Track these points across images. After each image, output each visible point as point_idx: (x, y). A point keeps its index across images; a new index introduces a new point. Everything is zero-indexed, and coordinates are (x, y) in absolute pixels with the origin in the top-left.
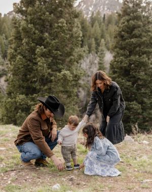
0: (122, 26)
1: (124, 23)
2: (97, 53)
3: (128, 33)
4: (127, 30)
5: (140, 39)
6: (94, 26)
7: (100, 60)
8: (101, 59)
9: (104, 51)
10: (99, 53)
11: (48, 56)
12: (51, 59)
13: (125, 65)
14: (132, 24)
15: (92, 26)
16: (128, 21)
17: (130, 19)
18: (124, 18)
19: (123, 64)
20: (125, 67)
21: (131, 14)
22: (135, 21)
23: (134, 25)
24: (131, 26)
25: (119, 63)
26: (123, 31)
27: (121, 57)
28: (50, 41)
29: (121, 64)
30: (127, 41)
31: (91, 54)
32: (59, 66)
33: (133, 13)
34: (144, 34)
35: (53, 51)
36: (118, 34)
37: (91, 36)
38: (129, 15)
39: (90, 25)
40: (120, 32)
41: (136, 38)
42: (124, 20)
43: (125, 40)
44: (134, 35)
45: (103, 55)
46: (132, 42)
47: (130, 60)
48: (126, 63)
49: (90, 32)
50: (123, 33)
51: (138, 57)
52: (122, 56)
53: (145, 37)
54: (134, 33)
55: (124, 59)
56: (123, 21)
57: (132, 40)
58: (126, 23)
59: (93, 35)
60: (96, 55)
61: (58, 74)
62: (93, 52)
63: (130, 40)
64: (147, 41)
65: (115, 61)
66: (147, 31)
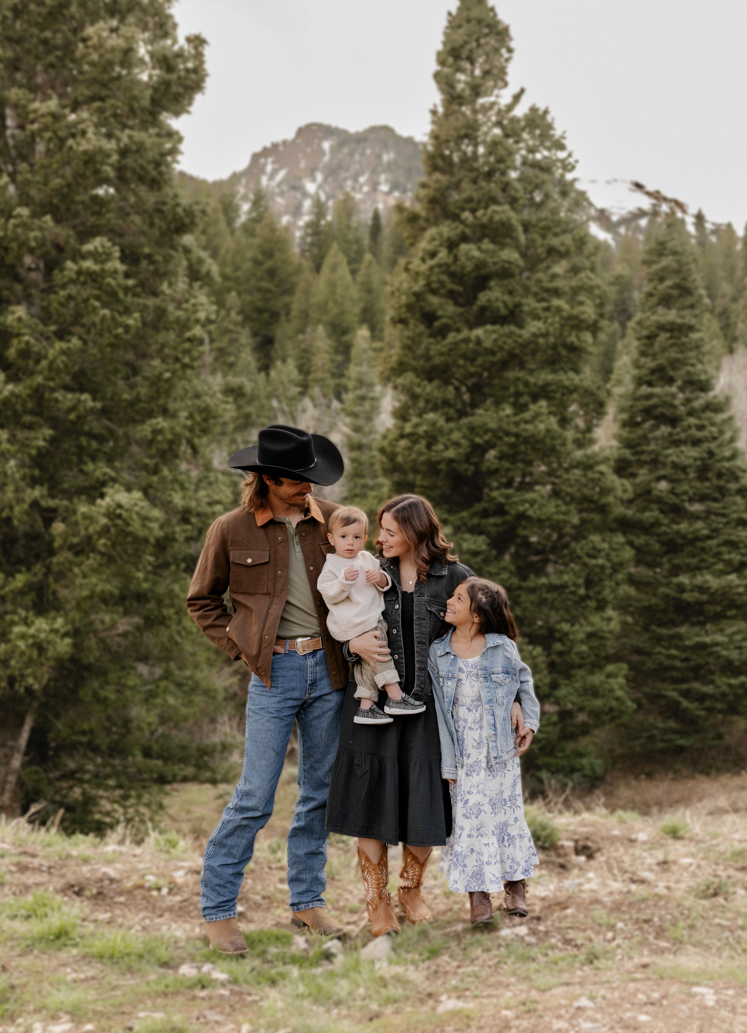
0: (424, 268)
1: (433, 255)
2: (339, 397)
3: (457, 304)
4: (450, 286)
5: (513, 328)
6: (325, 269)
7: (357, 429)
8: (361, 422)
9: (371, 386)
10: (349, 397)
11: (27, 418)
12: (48, 432)
13: (451, 453)
14: (471, 258)
15: (318, 268)
16: (452, 245)
17: (464, 238)
18: (432, 231)
19: (440, 447)
20: (451, 461)
21: (466, 215)
22: (487, 245)
23: (480, 265)
24: (469, 266)
25: (423, 443)
26: (434, 292)
27: (431, 416)
28: (36, 347)
29: (429, 446)
30: (452, 337)
31: (307, 402)
32: (90, 467)
33: (473, 211)
34: (530, 303)
35: (58, 395)
36: (409, 307)
37: (313, 314)
38: (455, 217)
39: (307, 264)
40: (418, 296)
41: (494, 323)
42: (433, 239)
43: (443, 332)
44: (483, 309)
45: (367, 405)
46: (479, 342)
47: (472, 429)
48: (457, 444)
49: (307, 293)
50: (435, 300)
51: (509, 411)
52: (435, 408)
53: (537, 317)
54: (483, 298)
55: (441, 422)
56: (430, 247)
57: (479, 332)
58: (443, 255)
59: (323, 308)
60: (336, 404)
61: (83, 509)
62: (316, 391)
63: (465, 333)
64: (546, 335)
65: (402, 436)
66: (547, 290)
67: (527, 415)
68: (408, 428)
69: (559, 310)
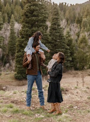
0: (26, 9)
1: (27, 7)
2: (9, 23)
3: (30, 14)
4: (30, 12)
5: (37, 18)
8: (12, 27)
9: (13, 22)
13: (29, 33)
14: (32, 8)
15: (5, 6)
16: (30, 6)
17: (31, 6)
18: (27, 4)
19: (28, 32)
21: (32, 3)
22: (34, 7)
23: (34, 9)
24: (32, 9)
25: (26, 32)
27: (27, 28)
29: (27, 32)
30: (30, 18)
33: (33, 2)
34: (40, 14)
36: (24, 14)
38: (30, 3)
40: (25, 13)
41: (35, 17)
42: (27, 5)
43: (29, 18)
44: (34, 15)
45: (13, 25)
46: (33, 19)
47: (32, 30)
48: (30, 32)
49: (4, 9)
50: (27, 13)
51: (37, 28)
53: (41, 16)
54: (34, 13)
55: (28, 29)
56: (27, 6)
57: (33, 18)
58: (29, 7)
59: (6, 11)
62: (6, 22)
63: (31, 18)
64: (42, 19)
65: (23, 31)
66: (42, 13)
67: (39, 29)
68: (24, 30)
69: (43, 16)
